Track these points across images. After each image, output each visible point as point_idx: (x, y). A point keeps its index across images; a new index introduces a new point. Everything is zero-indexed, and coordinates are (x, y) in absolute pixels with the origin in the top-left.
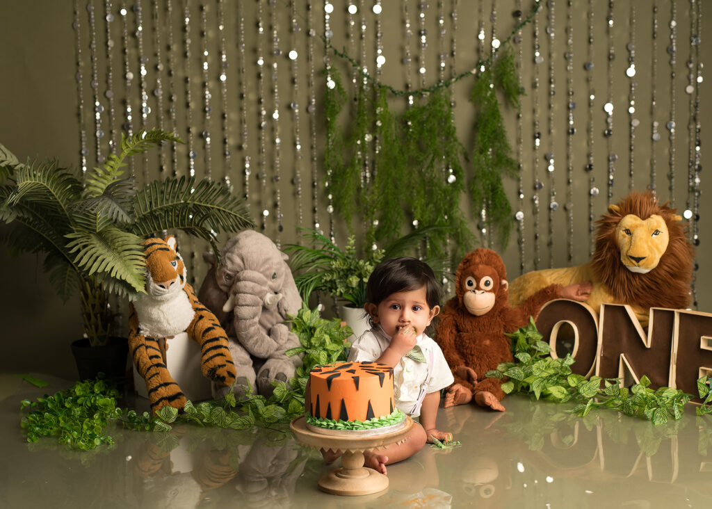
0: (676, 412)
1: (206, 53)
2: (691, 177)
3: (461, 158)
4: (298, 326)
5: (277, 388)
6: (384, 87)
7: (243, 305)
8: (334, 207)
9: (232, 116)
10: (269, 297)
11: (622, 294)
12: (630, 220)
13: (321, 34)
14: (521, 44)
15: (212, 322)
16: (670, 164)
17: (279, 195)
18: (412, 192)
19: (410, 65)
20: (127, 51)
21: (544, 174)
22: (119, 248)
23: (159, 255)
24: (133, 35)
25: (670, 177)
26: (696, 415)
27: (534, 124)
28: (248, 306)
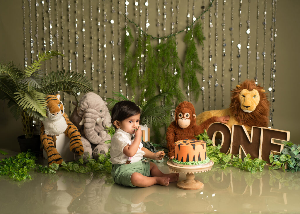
0: (261, 169)
1: (77, 20)
2: (271, 74)
3: (180, 65)
4: (110, 132)
5: (100, 156)
6: (149, 35)
7: (87, 123)
8: (128, 83)
9: (87, 46)
10: (98, 120)
11: (241, 121)
12: (244, 91)
13: (124, 13)
14: (204, 20)
15: (75, 129)
16: (263, 69)
17: (106, 78)
18: (159, 78)
19: (159, 27)
20: (44, 18)
21: (213, 72)
22: (36, 99)
23: (53, 102)
24: (47, 12)
25: (263, 74)
26: (268, 170)
27: (209, 52)
28: (89, 123)
